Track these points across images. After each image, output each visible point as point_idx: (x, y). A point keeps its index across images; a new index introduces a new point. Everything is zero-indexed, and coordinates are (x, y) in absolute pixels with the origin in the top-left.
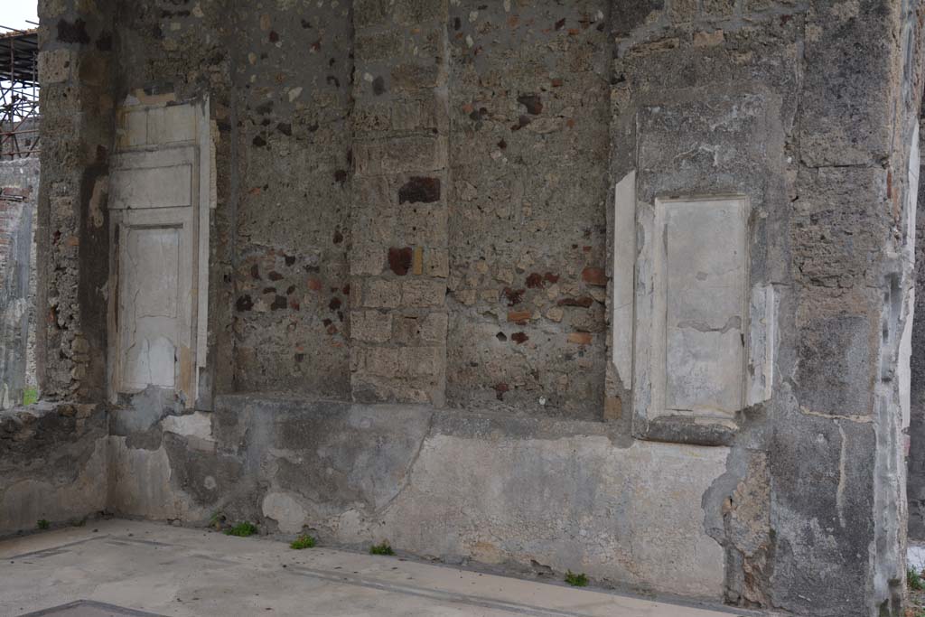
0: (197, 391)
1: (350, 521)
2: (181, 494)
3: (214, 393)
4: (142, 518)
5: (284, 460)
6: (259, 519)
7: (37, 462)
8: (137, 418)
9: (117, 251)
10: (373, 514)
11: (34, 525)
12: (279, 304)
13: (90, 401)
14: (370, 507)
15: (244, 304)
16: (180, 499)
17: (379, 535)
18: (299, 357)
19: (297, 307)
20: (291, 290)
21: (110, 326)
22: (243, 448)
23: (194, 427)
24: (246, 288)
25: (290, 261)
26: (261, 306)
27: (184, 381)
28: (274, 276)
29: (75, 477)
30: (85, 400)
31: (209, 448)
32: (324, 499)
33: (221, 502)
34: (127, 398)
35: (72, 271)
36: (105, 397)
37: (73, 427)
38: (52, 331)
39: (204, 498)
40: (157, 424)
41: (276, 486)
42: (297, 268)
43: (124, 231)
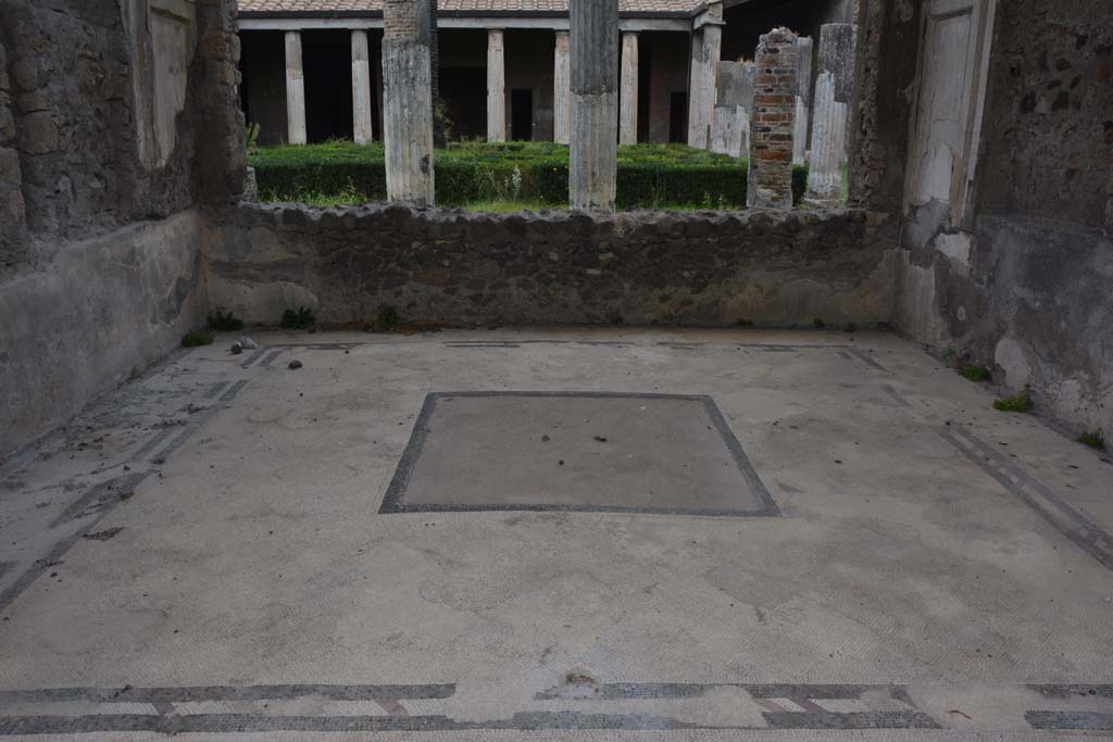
0: (963, 209)
1: (1068, 394)
2: (939, 320)
3: (977, 211)
5: (1023, 303)
6: (996, 367)
7: (818, 263)
8: (919, 232)
9: (923, 48)
10: (1094, 387)
11: (809, 321)
12: (1061, 103)
13: (882, 210)
14: (1095, 383)
15: (1028, 104)
16: (935, 325)
17: (1095, 420)
18: (1071, 173)
19: (1078, 106)
20: (1075, 83)
21: (911, 132)
22: (992, 280)
23: (956, 247)
24: (1032, 82)
25: (1082, 41)
26: (1043, 106)
27: (955, 193)
28: (1062, 65)
29: (857, 284)
30: (876, 208)
31: (965, 273)
32: (1052, 359)
33: (967, 337)
34: (914, 209)
35: (874, 72)
36: (900, 207)
37: (860, 234)
38: (859, 136)
39: (956, 330)
40: (931, 242)
41: (1012, 332)
42: (1087, 51)
43: (932, 23)
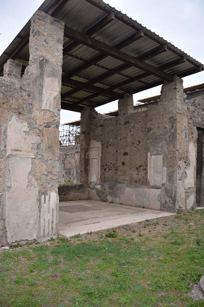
0: (99, 182)
1: (117, 200)
2: (97, 196)
3: (101, 182)
4: (92, 200)
5: (110, 192)
6: (107, 200)
7: (79, 191)
8: (92, 186)
9: (89, 162)
10: (120, 199)
11: (79, 199)
12: (109, 170)
13: (86, 183)
14: (120, 198)
15: (105, 170)
16: (97, 197)
17: (121, 202)
18: (112, 177)
19: (112, 170)
20: (111, 168)
21: (89, 173)
22: (105, 190)
23: (98, 187)
24: (105, 167)
25: (111, 163)
26: (107, 170)
27: (97, 181)
28: (109, 166)
29: (84, 193)
30: (85, 183)
31: (100, 190)
32: (114, 197)
33: (102, 197)
34: (90, 183)
35: (84, 165)
36: (88, 182)
37: (84, 186)
38: (81, 173)
39: (100, 197)
40: (94, 186)
41: (108, 195)
42: (112, 164)
43: (90, 159)
